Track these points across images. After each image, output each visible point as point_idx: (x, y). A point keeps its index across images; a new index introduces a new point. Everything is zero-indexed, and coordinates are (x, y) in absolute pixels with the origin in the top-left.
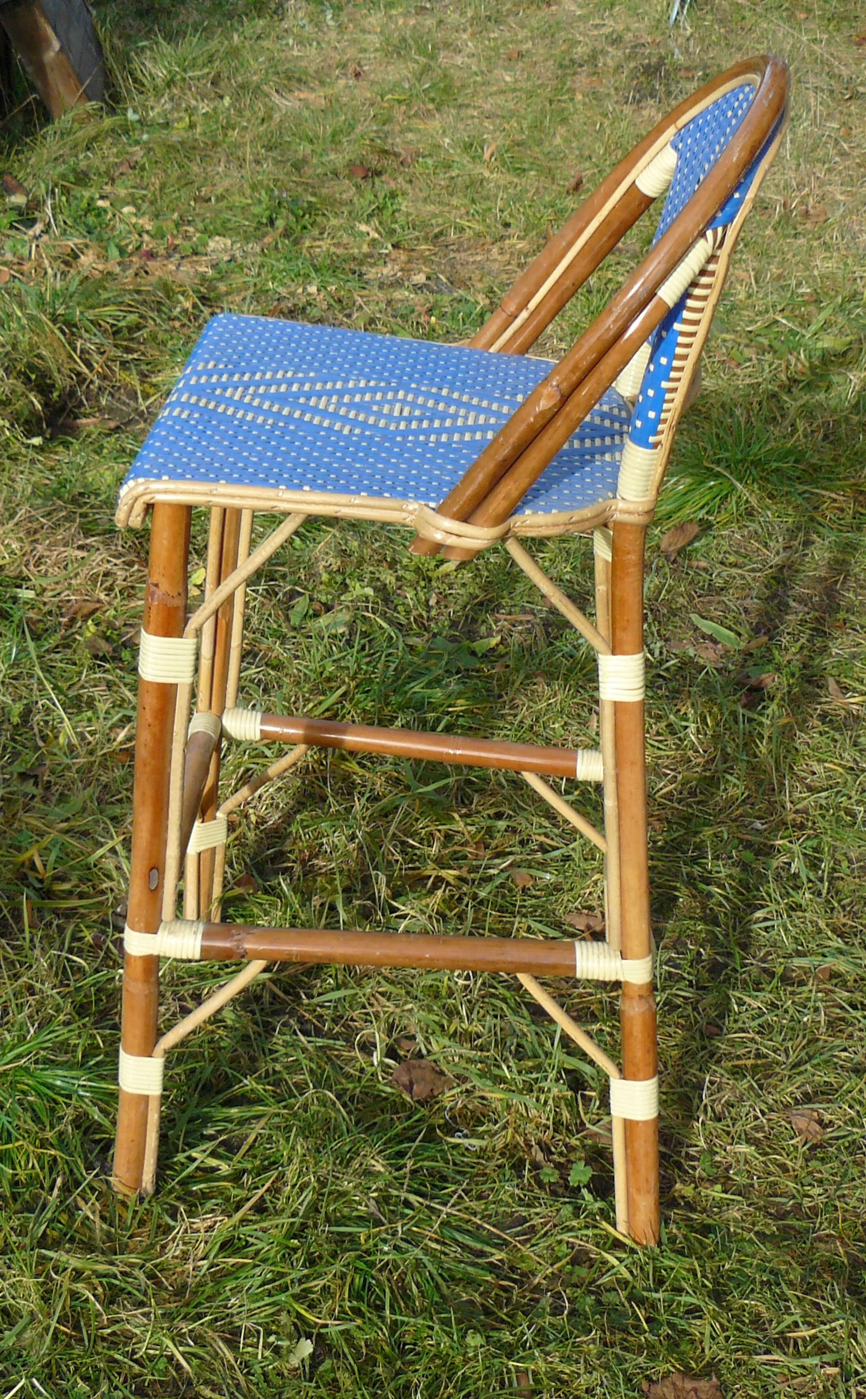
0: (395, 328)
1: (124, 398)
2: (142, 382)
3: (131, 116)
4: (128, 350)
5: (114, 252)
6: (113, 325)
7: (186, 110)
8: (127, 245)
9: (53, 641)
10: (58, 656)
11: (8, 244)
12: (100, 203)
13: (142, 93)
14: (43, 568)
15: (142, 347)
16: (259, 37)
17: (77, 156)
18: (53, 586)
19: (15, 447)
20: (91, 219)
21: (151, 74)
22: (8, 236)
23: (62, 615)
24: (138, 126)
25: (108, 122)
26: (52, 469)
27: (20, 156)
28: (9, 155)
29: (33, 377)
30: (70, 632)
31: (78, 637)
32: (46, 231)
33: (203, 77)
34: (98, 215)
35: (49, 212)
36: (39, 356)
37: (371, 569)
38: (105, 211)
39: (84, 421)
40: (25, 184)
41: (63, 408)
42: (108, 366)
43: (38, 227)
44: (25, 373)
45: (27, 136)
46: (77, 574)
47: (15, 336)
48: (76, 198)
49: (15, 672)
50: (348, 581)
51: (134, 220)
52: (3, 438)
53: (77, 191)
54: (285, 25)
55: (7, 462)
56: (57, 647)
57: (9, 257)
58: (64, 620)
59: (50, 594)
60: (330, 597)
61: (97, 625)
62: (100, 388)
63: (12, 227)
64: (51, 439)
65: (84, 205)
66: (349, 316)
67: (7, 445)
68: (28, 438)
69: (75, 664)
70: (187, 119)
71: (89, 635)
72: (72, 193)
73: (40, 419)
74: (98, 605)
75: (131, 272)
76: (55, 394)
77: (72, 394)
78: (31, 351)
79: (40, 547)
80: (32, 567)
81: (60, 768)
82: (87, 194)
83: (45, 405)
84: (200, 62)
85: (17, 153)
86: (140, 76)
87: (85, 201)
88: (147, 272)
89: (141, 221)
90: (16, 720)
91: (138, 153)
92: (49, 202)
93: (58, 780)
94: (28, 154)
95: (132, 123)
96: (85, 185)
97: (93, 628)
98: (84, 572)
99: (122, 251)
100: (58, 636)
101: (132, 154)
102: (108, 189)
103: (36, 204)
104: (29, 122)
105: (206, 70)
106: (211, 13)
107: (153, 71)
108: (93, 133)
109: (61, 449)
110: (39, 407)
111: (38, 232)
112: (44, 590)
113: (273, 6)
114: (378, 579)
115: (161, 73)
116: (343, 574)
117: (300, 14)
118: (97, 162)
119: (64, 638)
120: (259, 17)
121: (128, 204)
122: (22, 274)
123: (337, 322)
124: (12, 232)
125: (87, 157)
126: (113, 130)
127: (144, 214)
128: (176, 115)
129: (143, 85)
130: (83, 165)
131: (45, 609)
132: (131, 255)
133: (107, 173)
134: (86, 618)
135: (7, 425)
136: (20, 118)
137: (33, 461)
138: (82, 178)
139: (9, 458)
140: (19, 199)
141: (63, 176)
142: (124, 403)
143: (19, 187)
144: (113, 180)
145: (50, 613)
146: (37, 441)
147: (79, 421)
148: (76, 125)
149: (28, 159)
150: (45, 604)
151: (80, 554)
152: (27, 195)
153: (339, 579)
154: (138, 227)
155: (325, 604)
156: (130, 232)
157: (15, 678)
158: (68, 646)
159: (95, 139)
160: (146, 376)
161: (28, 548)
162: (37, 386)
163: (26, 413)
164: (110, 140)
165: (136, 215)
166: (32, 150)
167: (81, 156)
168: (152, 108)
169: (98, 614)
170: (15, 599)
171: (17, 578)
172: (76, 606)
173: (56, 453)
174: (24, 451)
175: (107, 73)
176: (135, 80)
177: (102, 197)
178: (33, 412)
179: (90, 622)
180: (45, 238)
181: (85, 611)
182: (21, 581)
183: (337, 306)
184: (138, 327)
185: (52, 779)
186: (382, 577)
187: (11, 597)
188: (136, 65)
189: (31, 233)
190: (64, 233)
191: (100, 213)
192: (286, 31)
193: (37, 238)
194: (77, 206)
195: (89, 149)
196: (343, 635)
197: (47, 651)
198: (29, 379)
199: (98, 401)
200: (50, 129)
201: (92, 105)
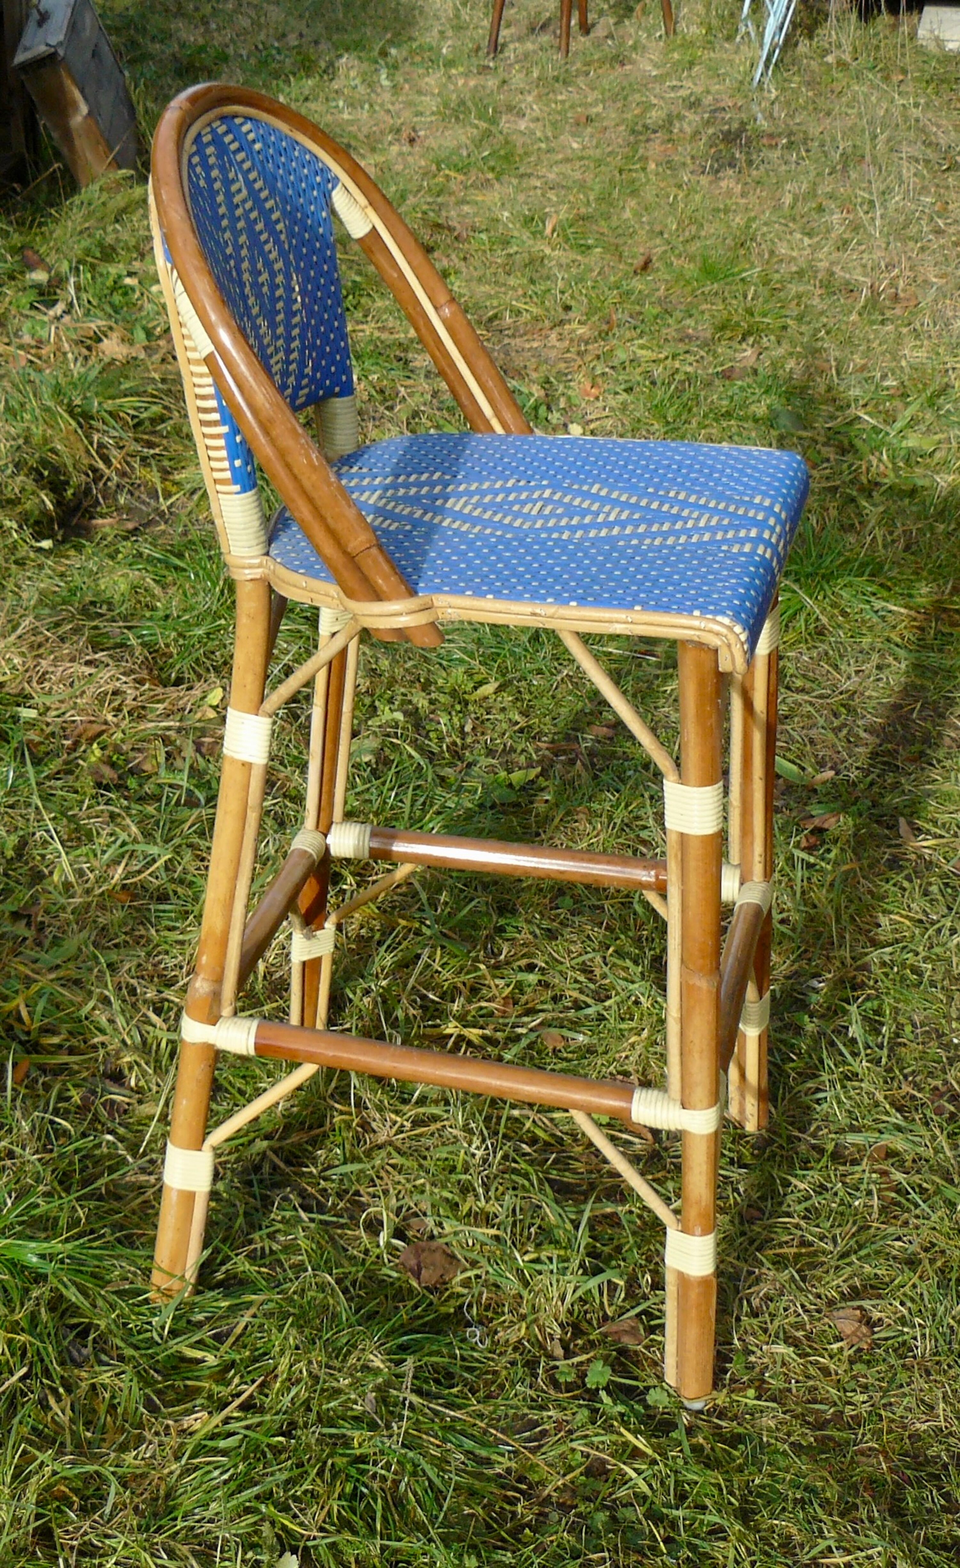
0: (442, 422)
1: (144, 497)
2: (164, 480)
4: (150, 445)
5: (140, 335)
6: (133, 417)
8: (154, 328)
9: (55, 765)
10: (59, 783)
11: (27, 325)
12: (128, 281)
14: (47, 685)
15: (165, 442)
16: (306, 99)
17: (104, 229)
18: (58, 705)
19: (23, 551)
20: (117, 298)
22: (27, 316)
23: (66, 737)
25: (139, 191)
26: (62, 575)
27: (44, 229)
28: (31, 227)
29: (46, 473)
30: (73, 756)
31: (81, 762)
32: (67, 312)
34: (125, 294)
35: (72, 290)
36: (53, 451)
37: (403, 690)
38: (133, 289)
39: (100, 521)
40: (48, 260)
41: (77, 508)
42: (128, 463)
43: (59, 308)
44: (37, 470)
45: (52, 206)
46: (84, 692)
47: (28, 428)
48: (101, 275)
49: (11, 800)
50: (377, 703)
52: (11, 540)
53: (103, 268)
54: (335, 85)
55: (13, 566)
56: (58, 773)
57: (27, 339)
58: (67, 743)
59: (54, 713)
60: (356, 721)
61: (102, 749)
62: (118, 486)
63: (31, 307)
64: (63, 542)
65: (110, 283)
66: (390, 408)
67: (14, 548)
68: (37, 541)
69: (76, 792)
71: (93, 759)
72: (98, 269)
73: (51, 520)
74: (104, 727)
75: (157, 357)
76: (70, 492)
77: (87, 492)
78: (44, 445)
79: (44, 663)
80: (34, 684)
81: (55, 908)
82: (113, 271)
83: (58, 504)
85: (40, 225)
87: (111, 279)
88: (174, 358)
90: (10, 853)
92: (72, 280)
93: (53, 921)
94: (52, 226)
96: (113, 261)
97: (98, 753)
98: (91, 690)
99: (149, 333)
100: (59, 761)
102: (137, 265)
103: (58, 282)
104: (53, 191)
106: (256, 72)
108: (122, 204)
109: (72, 552)
110: (50, 506)
111: (59, 312)
112: (48, 709)
113: (323, 65)
114: (410, 702)
116: (372, 695)
117: (353, 74)
118: (125, 236)
119: (66, 763)
120: (308, 76)
121: (157, 282)
122: (40, 358)
123: (377, 415)
124: (31, 313)
125: (115, 231)
126: (144, 201)
130: (110, 239)
131: (48, 730)
132: (159, 338)
133: (136, 248)
134: (91, 741)
135: (15, 526)
136: (45, 187)
137: (41, 567)
138: (108, 254)
139: (16, 562)
140: (40, 276)
141: (88, 252)
142: (144, 502)
143: (41, 263)
144: (143, 255)
145: (53, 734)
146: (46, 544)
147: (94, 522)
148: (105, 195)
149: (51, 233)
150: (48, 724)
151: (88, 670)
152: (49, 272)
153: (367, 701)
156: (157, 313)
157: (11, 807)
158: (70, 772)
159: (124, 210)
160: (169, 473)
161: (30, 663)
162: (50, 483)
163: (37, 512)
164: (141, 211)
166: (57, 221)
167: (110, 229)
169: (104, 736)
170: (15, 719)
171: (19, 695)
172: (81, 728)
173: (67, 557)
174: (32, 555)
175: (139, 139)
177: (130, 274)
178: (44, 512)
179: (95, 746)
180: (67, 319)
181: (90, 734)
182: (23, 699)
183: (378, 397)
184: (162, 419)
185: (47, 919)
186: (415, 700)
187: (12, 717)
189: (51, 313)
190: (87, 314)
191: (127, 291)
192: (337, 92)
193: (58, 318)
194: (103, 284)
195: (117, 221)
196: (368, 764)
197: (48, 778)
198: (41, 474)
199: (116, 500)
200: (77, 199)
201: (122, 173)
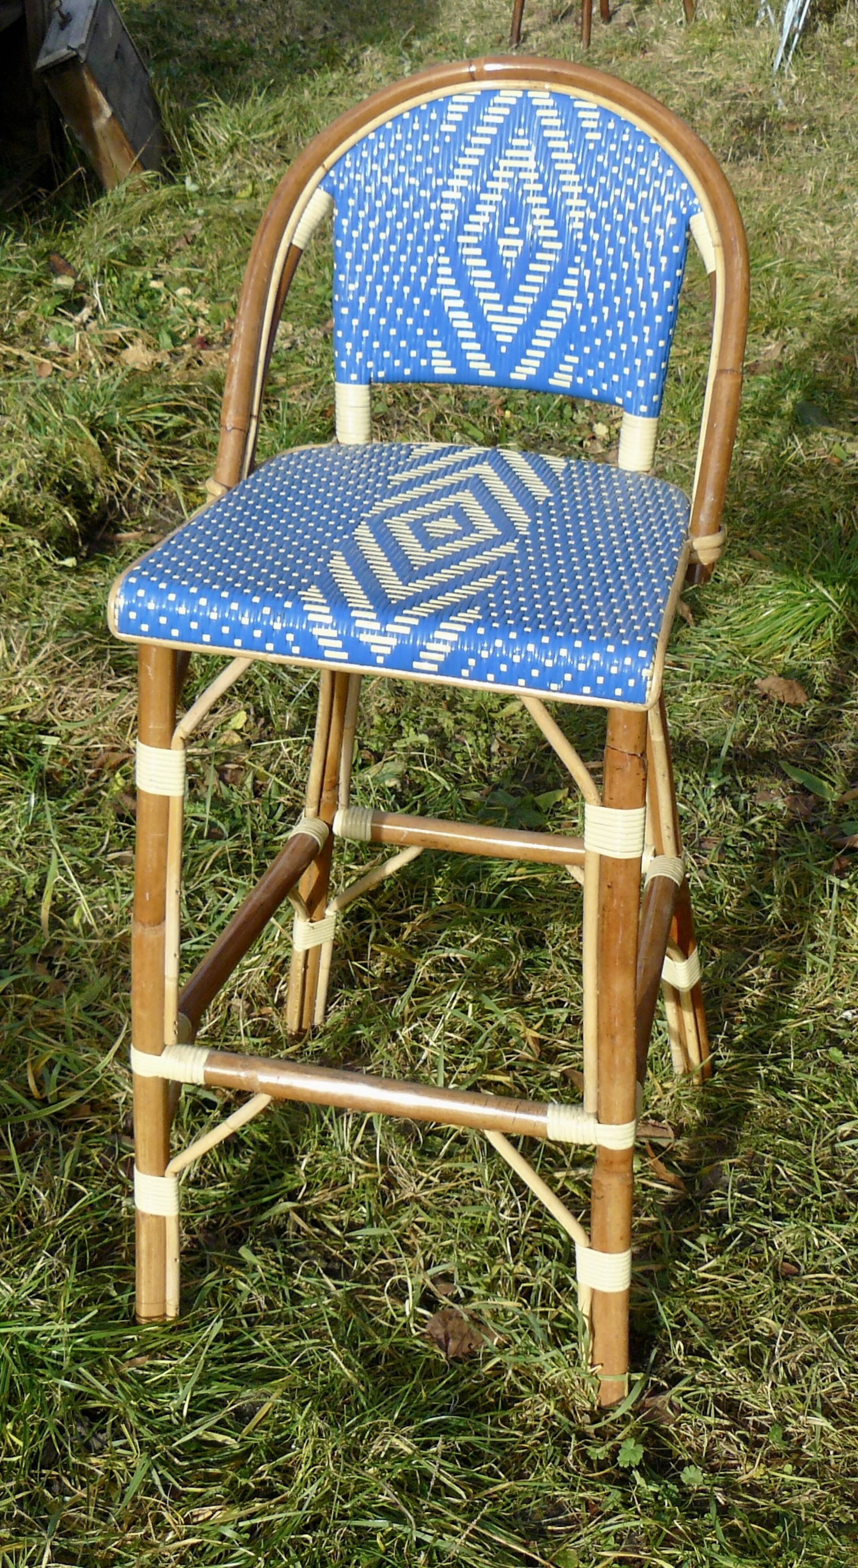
0: (466, 425)
1: (169, 508)
2: (186, 491)
3: (191, 186)
4: (174, 456)
5: (166, 340)
6: (156, 427)
7: (250, 177)
8: (180, 332)
9: (77, 797)
10: (81, 816)
11: (53, 332)
12: (154, 284)
13: (202, 158)
14: (69, 711)
15: (189, 452)
16: (331, 94)
17: (130, 231)
18: (81, 731)
19: (47, 570)
20: (143, 302)
21: (212, 138)
22: (53, 323)
23: (89, 767)
24: (197, 196)
25: (165, 192)
26: (86, 594)
27: (71, 232)
28: (57, 230)
29: (69, 488)
30: (95, 786)
31: (103, 793)
32: (93, 317)
33: (269, 140)
34: (151, 297)
35: (97, 297)
36: (76, 464)
37: (429, 709)
38: (159, 293)
39: (124, 535)
40: (74, 264)
41: (102, 522)
42: (151, 475)
43: (86, 312)
44: (59, 485)
45: (78, 210)
46: (105, 719)
47: (52, 441)
48: (128, 279)
49: (33, 836)
50: (403, 723)
51: (188, 303)
52: (33, 560)
53: (129, 271)
54: (360, 78)
55: (37, 588)
56: (80, 804)
57: (53, 347)
58: (91, 772)
59: (77, 740)
60: (381, 745)
61: (125, 778)
62: (142, 498)
63: (56, 313)
64: (87, 558)
65: (136, 286)
66: (415, 412)
67: (38, 566)
68: (61, 559)
69: (98, 825)
70: (250, 187)
71: (116, 788)
72: (125, 272)
73: (75, 536)
74: (127, 755)
75: (182, 362)
76: (94, 506)
77: (112, 503)
78: (68, 458)
79: (65, 689)
80: (56, 711)
81: (76, 950)
82: (139, 274)
83: (82, 518)
84: (265, 124)
85: (67, 228)
86: (201, 140)
87: (137, 282)
88: (200, 362)
89: (196, 304)
90: (31, 892)
91: (196, 227)
92: (97, 285)
93: (74, 965)
94: (78, 230)
95: (191, 194)
96: (139, 264)
97: (121, 782)
98: (113, 717)
99: (175, 338)
100: (81, 793)
101: (191, 227)
102: (163, 267)
103: (84, 286)
104: (79, 194)
105: (271, 132)
106: (281, 66)
107: (215, 133)
108: (148, 206)
109: (96, 569)
110: (73, 522)
111: (85, 318)
112: (71, 735)
113: (347, 58)
114: (435, 721)
115: (222, 136)
116: (397, 715)
117: (377, 66)
118: (152, 238)
119: (88, 794)
120: (332, 70)
121: (183, 284)
122: (66, 366)
123: (402, 419)
124: (57, 319)
125: (142, 233)
126: (170, 202)
127: (199, 295)
128: (239, 182)
129: (203, 149)
130: (137, 241)
131: (71, 758)
132: (184, 342)
133: (161, 249)
134: (114, 768)
135: (37, 544)
136: (72, 190)
137: (64, 585)
138: (135, 257)
139: (40, 582)
140: (65, 282)
141: (113, 256)
142: (169, 514)
143: (66, 268)
144: (168, 257)
145: (75, 763)
146: (70, 562)
147: (119, 535)
148: (131, 196)
149: (77, 236)
150: (71, 752)
151: (110, 696)
152: (74, 277)
153: (393, 721)
154: (193, 310)
155: (374, 753)
156: (183, 317)
157: (31, 843)
158: (93, 804)
159: (151, 211)
160: (194, 483)
161: (52, 689)
162: (74, 497)
163: (60, 529)
164: (167, 212)
165: (190, 297)
166: (82, 224)
167: (135, 231)
168: (214, 175)
169: (127, 765)
170: (39, 747)
171: (39, 723)
172: (104, 757)
173: (92, 575)
174: (55, 573)
175: (165, 139)
176: (196, 145)
177: (156, 277)
178: (68, 529)
179: (118, 775)
180: (93, 324)
181: (113, 762)
182: (45, 727)
183: (404, 400)
184: (187, 429)
185: (68, 963)
186: (440, 720)
187: (34, 745)
188: (196, 129)
189: (77, 319)
190: (113, 319)
191: (153, 295)
192: (360, 85)
193: (84, 325)
194: (129, 287)
195: (143, 222)
196: (393, 790)
197: (70, 811)
198: (65, 490)
199: (141, 512)
200: (102, 202)
201: (150, 173)
